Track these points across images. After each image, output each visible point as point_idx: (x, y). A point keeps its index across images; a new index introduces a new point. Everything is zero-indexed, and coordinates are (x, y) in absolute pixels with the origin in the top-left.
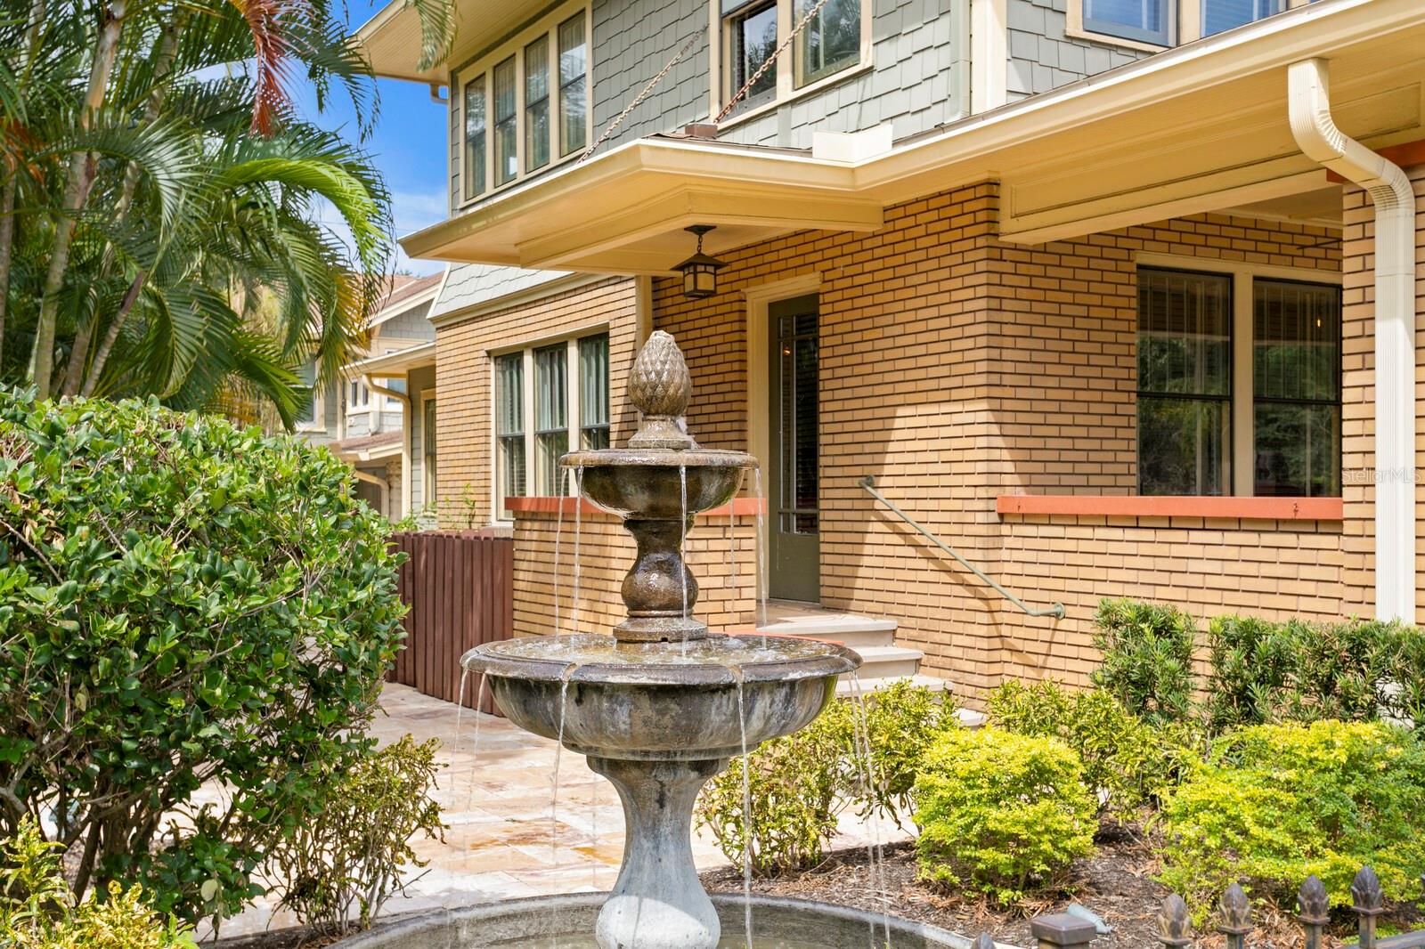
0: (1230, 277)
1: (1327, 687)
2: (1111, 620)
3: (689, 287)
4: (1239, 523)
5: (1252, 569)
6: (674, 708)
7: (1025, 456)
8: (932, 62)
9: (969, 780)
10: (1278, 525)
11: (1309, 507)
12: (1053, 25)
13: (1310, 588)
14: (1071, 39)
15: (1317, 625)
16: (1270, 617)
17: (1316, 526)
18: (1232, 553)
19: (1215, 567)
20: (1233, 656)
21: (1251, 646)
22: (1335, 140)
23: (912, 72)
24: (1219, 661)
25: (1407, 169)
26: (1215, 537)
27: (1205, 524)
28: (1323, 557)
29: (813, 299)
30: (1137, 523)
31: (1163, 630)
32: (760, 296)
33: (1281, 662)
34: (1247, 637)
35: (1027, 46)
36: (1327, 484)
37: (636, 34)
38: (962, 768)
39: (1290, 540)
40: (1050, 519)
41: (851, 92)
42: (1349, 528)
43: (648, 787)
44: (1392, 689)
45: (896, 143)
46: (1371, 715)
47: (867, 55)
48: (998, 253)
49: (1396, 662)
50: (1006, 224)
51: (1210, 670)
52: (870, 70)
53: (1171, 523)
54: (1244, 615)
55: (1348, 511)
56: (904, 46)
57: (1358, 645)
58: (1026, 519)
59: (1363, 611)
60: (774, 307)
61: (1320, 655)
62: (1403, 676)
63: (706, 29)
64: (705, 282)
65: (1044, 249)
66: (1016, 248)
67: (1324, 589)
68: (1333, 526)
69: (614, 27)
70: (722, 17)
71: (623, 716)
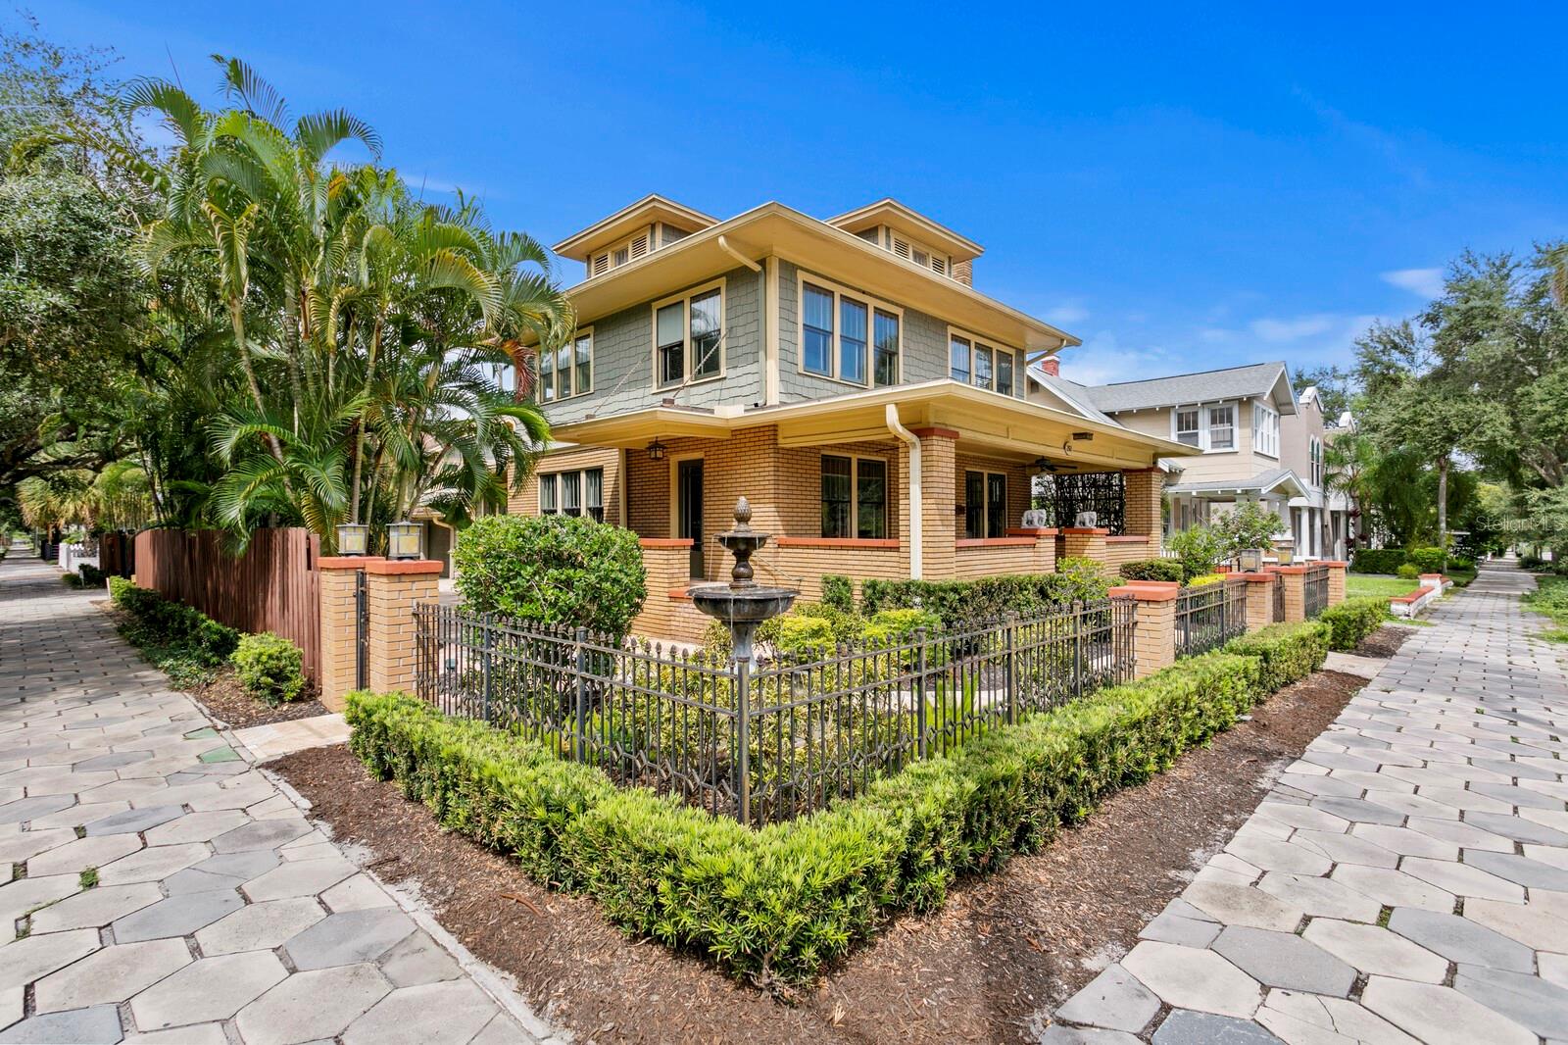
0: (850, 459)
1: (899, 600)
2: (826, 581)
3: (653, 456)
4: (853, 548)
5: (870, 563)
6: (761, 605)
7: (786, 523)
8: (751, 379)
9: (800, 632)
10: (865, 548)
11: (888, 542)
12: (793, 369)
13: (889, 569)
14: (799, 374)
15: (896, 581)
16: (880, 579)
17: (890, 549)
18: (863, 558)
19: (856, 563)
20: (869, 592)
21: (874, 589)
22: (900, 429)
23: (743, 381)
24: (864, 594)
25: (919, 437)
26: (857, 552)
27: (842, 548)
28: (893, 559)
29: (701, 461)
30: (819, 547)
31: (845, 584)
32: (675, 459)
33: (884, 593)
34: (873, 586)
35: (786, 376)
36: (894, 534)
37: (616, 348)
38: (796, 628)
39: (882, 553)
40: (797, 546)
41: (717, 385)
42: (901, 549)
43: (743, 630)
44: (918, 600)
45: (746, 411)
46: (911, 607)
47: (723, 372)
48: (777, 450)
49: (919, 592)
50: (781, 441)
51: (861, 597)
52: (725, 378)
53: (830, 548)
54: (872, 579)
55: (901, 544)
56: (739, 371)
57: (908, 586)
58: (788, 546)
59: (905, 576)
60: (681, 464)
61: (897, 590)
62: (922, 596)
63: (650, 352)
64: (659, 454)
65: (792, 449)
66: (783, 449)
67: (894, 569)
68: (897, 549)
69: (605, 344)
70: (658, 348)
71: (746, 608)
